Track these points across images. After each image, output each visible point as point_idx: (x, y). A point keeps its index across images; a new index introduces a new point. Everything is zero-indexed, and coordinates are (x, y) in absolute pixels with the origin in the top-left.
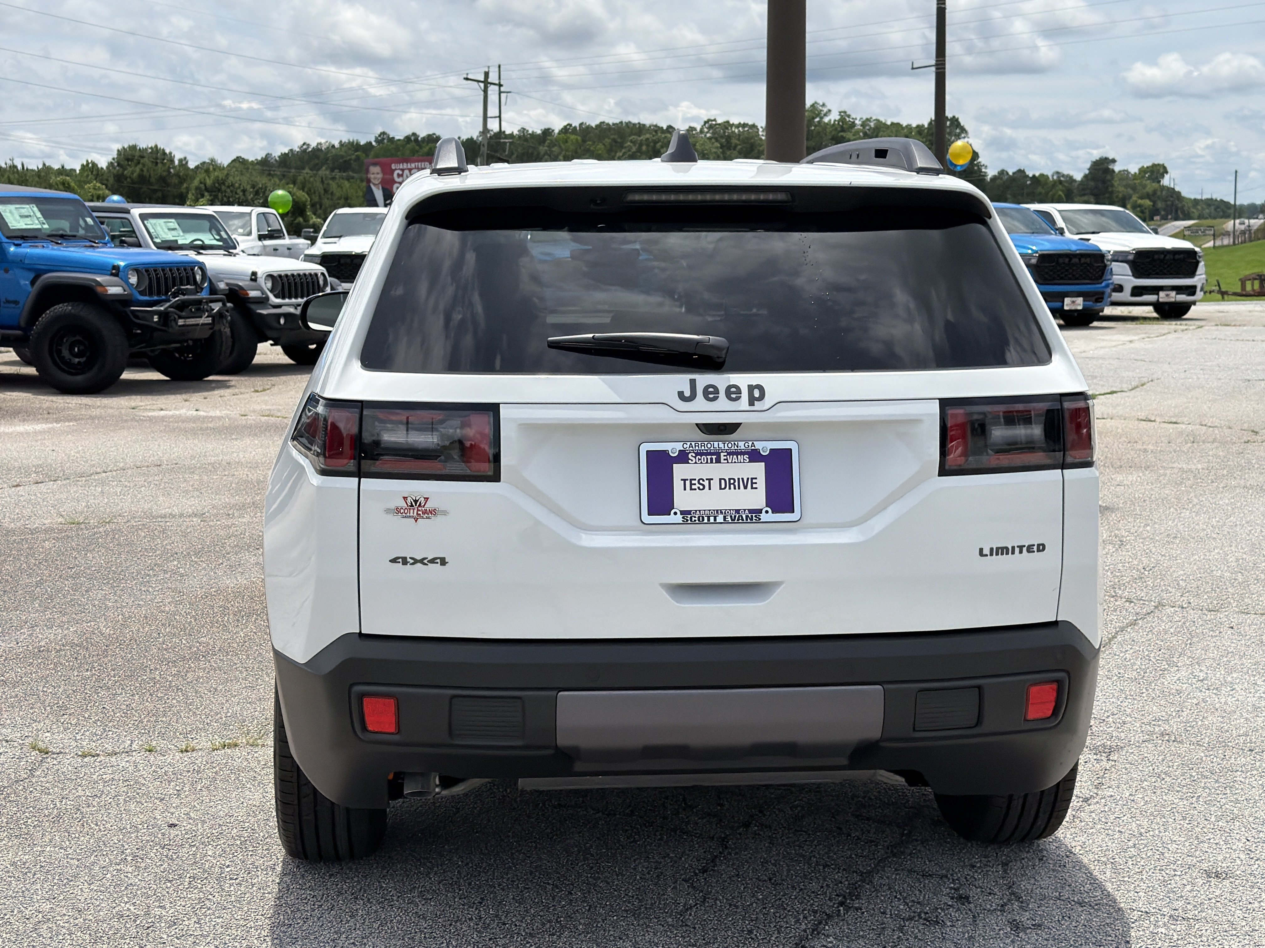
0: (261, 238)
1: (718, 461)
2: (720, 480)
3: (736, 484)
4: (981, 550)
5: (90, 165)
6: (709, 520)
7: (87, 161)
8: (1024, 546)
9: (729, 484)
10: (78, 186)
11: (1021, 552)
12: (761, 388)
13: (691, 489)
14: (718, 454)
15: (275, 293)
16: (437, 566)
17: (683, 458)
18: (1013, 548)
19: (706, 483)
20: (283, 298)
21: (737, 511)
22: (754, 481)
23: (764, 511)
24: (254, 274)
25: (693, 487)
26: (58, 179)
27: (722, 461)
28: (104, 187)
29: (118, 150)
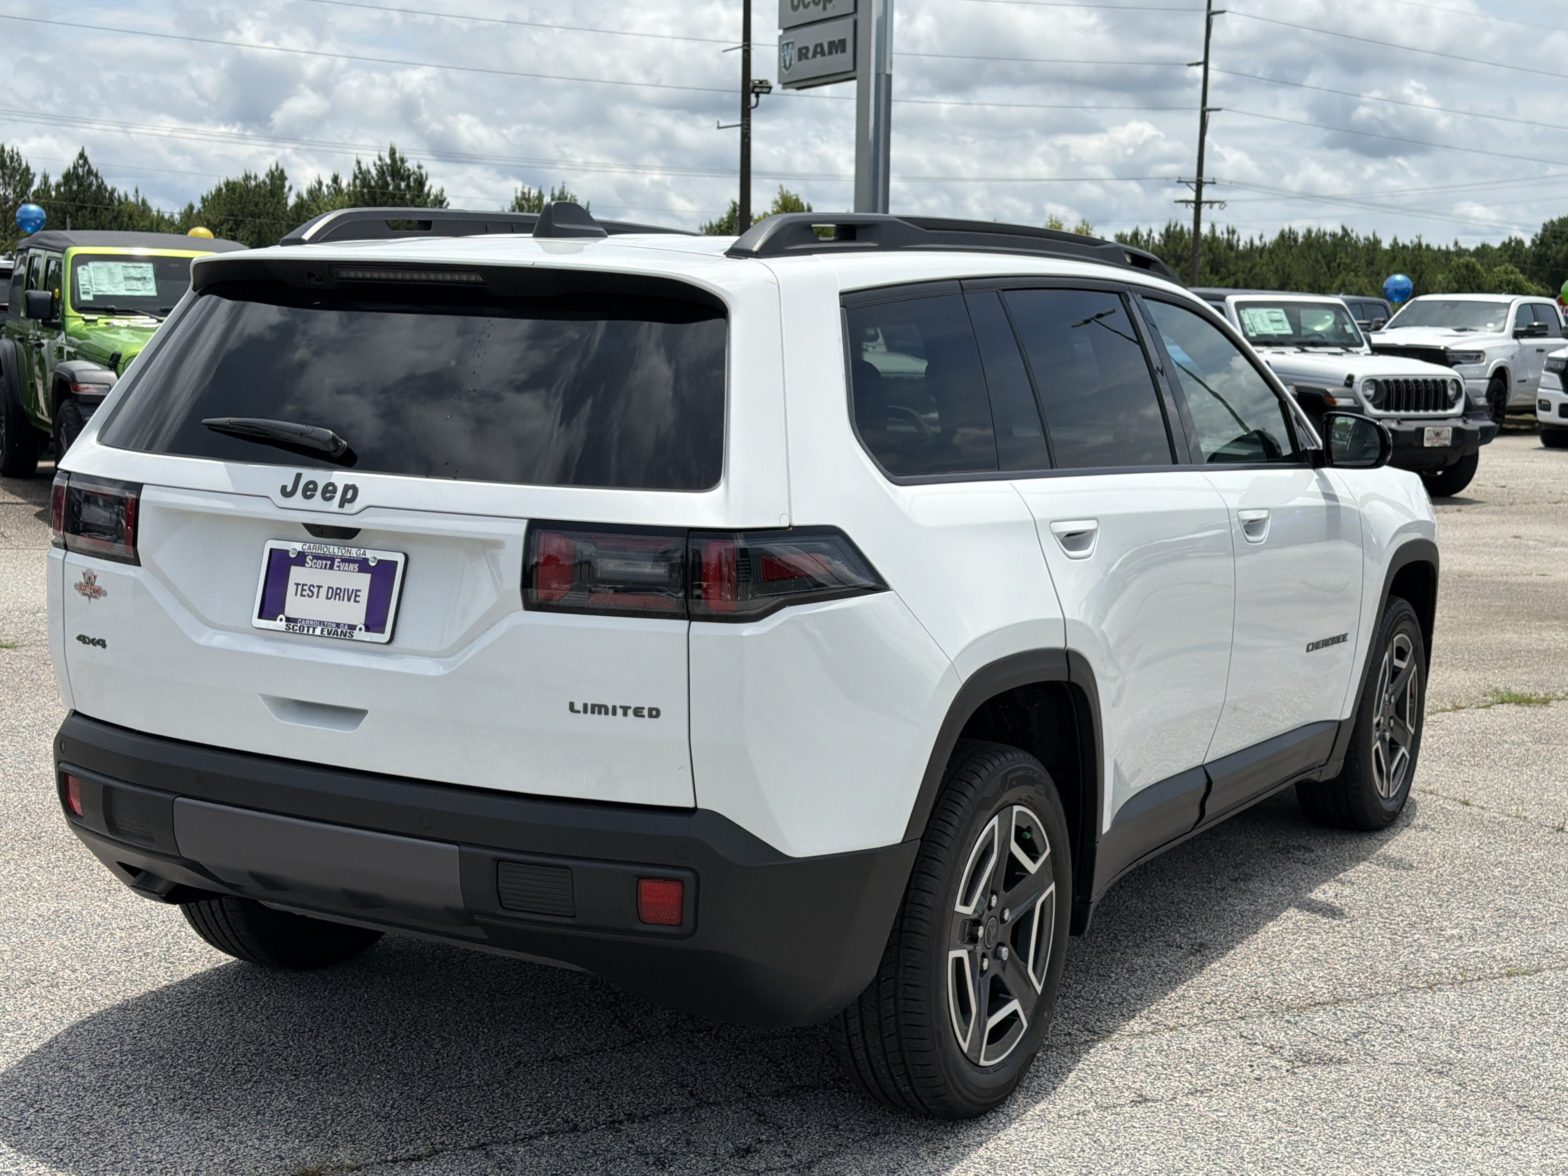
0: (1517, 335)
1: (331, 568)
2: (329, 588)
3: (342, 595)
4: (572, 705)
5: (1513, 244)
6: (308, 631)
7: (1510, 238)
8: (630, 708)
9: (336, 593)
10: (1485, 270)
11: (625, 714)
12: (355, 489)
13: (302, 595)
14: (332, 559)
15: (1377, 402)
16: (99, 647)
17: (301, 559)
18: (614, 708)
19: (315, 590)
20: (1387, 409)
21: (338, 625)
22: (358, 593)
23: (358, 628)
24: (1350, 378)
25: (304, 593)
26: (1461, 261)
27: (335, 568)
28: (1517, 270)
29: (1545, 225)
